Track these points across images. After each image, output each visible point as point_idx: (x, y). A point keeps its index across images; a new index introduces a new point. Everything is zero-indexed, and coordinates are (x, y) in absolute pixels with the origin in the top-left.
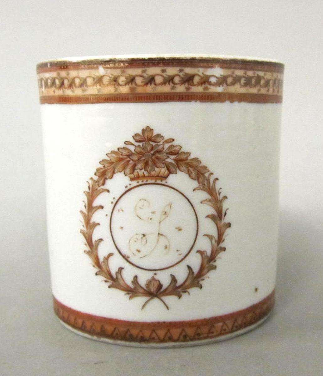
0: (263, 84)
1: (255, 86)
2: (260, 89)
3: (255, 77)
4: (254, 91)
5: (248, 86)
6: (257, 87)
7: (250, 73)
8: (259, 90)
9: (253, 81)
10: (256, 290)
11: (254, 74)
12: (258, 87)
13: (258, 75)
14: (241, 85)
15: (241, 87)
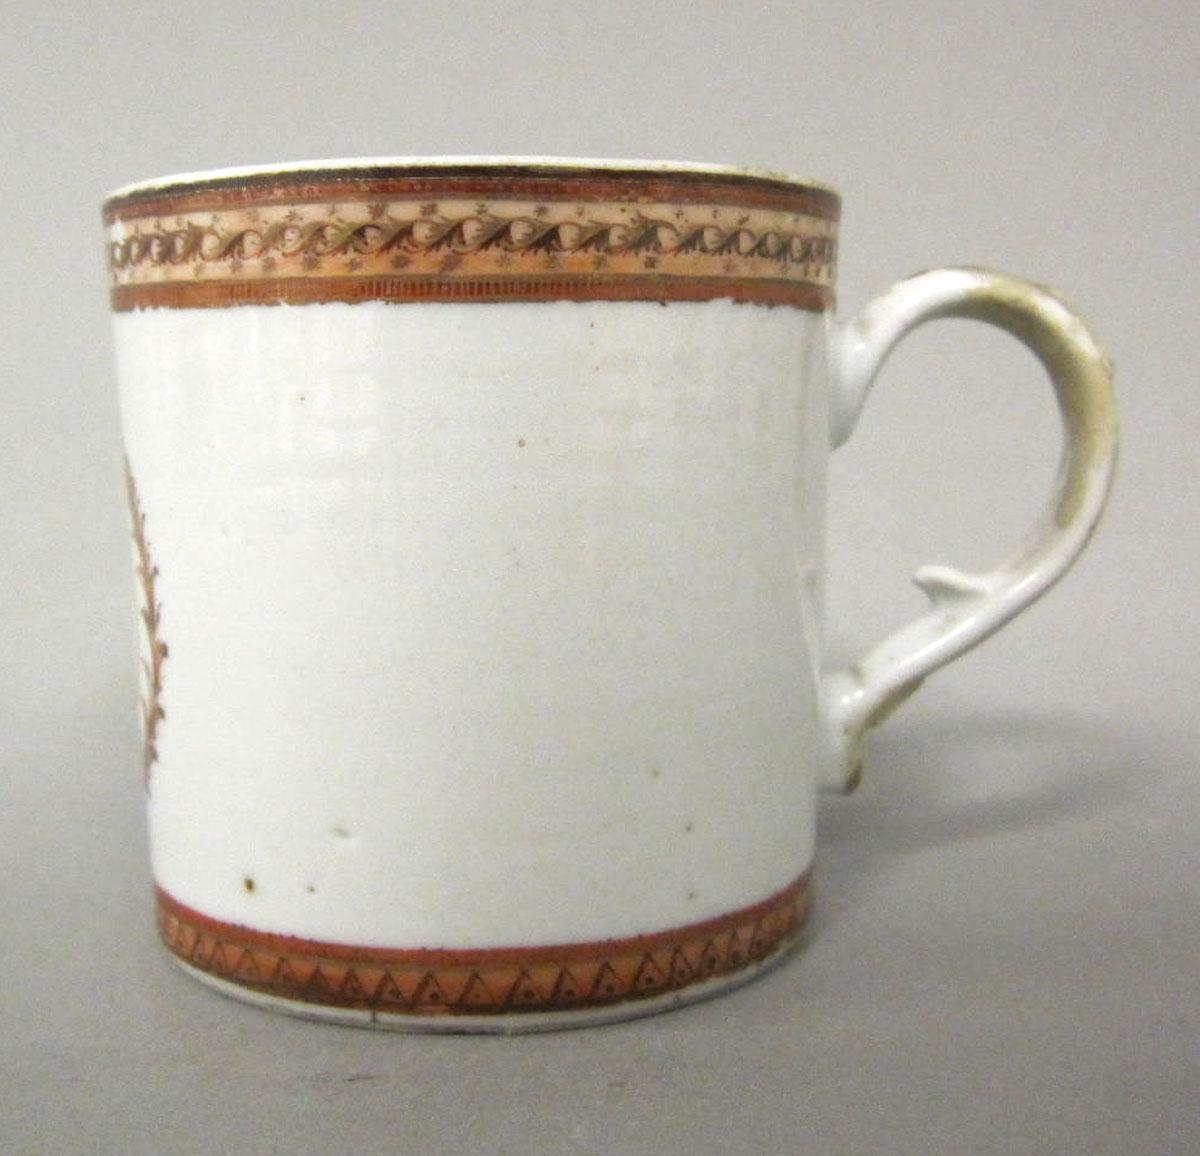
0: (210, 250)
1: (185, 258)
2: (201, 265)
3: (184, 231)
4: (184, 272)
5: (167, 262)
6: (191, 259)
7: (170, 224)
8: (199, 270)
9: (179, 245)
10: (250, 885)
11: (178, 224)
12: (194, 260)
13: (189, 224)
14: (153, 260)
15: (153, 266)
